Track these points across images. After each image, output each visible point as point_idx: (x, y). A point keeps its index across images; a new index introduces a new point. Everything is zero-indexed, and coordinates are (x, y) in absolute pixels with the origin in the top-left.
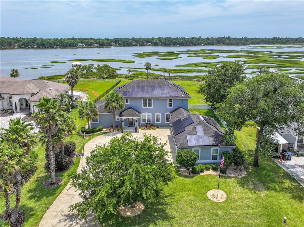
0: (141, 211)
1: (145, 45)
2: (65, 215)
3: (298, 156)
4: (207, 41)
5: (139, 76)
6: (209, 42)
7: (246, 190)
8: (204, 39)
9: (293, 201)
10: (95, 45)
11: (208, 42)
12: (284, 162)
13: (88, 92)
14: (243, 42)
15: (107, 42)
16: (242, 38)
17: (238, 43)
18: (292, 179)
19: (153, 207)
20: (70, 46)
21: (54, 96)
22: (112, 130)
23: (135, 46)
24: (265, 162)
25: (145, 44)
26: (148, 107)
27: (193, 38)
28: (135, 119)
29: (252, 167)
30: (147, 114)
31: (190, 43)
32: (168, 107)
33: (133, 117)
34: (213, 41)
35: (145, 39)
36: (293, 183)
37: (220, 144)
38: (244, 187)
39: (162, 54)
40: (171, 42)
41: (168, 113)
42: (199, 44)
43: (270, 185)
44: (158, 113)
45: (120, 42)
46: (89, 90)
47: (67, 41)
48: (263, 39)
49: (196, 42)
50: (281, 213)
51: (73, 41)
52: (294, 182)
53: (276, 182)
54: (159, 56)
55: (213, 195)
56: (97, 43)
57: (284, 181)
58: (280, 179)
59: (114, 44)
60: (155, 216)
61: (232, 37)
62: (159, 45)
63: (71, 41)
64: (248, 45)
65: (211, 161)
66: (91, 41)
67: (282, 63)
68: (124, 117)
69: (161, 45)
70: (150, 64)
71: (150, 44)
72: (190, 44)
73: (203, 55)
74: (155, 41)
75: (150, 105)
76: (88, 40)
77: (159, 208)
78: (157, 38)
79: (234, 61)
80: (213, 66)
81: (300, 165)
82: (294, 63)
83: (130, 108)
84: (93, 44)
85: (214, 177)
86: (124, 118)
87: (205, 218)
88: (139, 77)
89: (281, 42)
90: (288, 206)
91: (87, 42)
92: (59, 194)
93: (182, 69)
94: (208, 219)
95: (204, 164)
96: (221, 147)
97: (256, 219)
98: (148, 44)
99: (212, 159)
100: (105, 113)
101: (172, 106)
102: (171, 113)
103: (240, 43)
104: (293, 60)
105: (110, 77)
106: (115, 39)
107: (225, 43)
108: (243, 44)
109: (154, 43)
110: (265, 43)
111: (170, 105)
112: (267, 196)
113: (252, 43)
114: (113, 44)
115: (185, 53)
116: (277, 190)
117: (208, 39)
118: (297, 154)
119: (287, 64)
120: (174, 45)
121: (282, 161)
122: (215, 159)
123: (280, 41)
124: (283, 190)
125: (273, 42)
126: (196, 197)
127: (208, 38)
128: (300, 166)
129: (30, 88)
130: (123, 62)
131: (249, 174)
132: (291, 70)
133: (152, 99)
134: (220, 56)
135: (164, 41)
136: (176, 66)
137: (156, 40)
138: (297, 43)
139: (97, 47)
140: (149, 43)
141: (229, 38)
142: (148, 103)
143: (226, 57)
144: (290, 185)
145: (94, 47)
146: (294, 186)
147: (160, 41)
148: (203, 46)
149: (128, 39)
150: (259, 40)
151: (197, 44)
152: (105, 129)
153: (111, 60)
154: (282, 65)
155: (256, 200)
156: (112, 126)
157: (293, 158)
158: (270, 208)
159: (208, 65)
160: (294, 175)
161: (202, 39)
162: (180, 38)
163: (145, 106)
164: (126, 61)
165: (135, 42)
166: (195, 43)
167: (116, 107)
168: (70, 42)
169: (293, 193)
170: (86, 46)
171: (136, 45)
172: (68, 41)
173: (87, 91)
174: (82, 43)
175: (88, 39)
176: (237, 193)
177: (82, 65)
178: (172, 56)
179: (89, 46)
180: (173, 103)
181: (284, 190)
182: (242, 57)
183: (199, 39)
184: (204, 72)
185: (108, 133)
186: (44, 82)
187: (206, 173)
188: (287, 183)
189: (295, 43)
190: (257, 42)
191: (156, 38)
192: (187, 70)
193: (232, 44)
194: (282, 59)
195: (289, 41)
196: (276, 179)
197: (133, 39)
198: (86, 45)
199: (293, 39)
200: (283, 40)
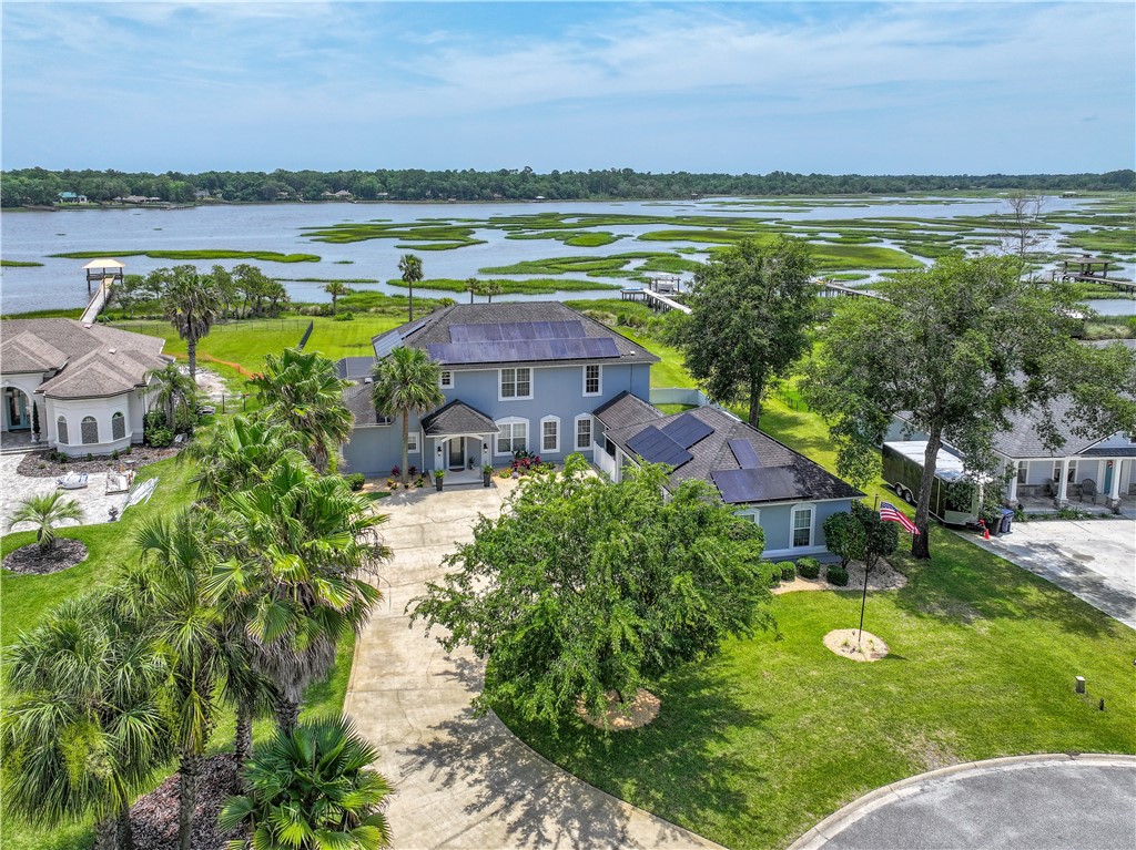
0: (657, 710)
1: (326, 199)
2: (409, 752)
3: (1023, 521)
4: (555, 184)
5: (370, 307)
6: (562, 188)
7: (931, 623)
8: (543, 178)
9: (1073, 636)
10: (131, 198)
11: (557, 189)
12: (994, 541)
13: (212, 365)
14: (675, 187)
15: (177, 187)
16: (673, 176)
17: (662, 191)
18: (1042, 584)
19: (686, 695)
20: (23, 201)
21: (140, 378)
22: (398, 484)
23: (288, 200)
24: (944, 544)
25: (329, 194)
26: (516, 398)
27: (504, 173)
28: (481, 438)
29: (912, 561)
30: (512, 421)
31: (494, 191)
32: (585, 394)
33: (475, 431)
34: (573, 183)
35: (326, 175)
36: (1049, 593)
37: (819, 490)
38: (920, 617)
39: (408, 229)
40: (427, 187)
41: (585, 416)
42: (529, 197)
43: (987, 603)
44: (550, 416)
45: (229, 188)
46: (213, 359)
47: (13, 181)
48: (738, 178)
49: (516, 187)
50: (1058, 670)
51: (37, 181)
52: (1049, 590)
53: (999, 595)
54: (401, 236)
55: (846, 645)
56: (137, 192)
57: (1022, 590)
58: (1008, 586)
59: (205, 193)
60: (707, 718)
61: (637, 171)
62: (381, 199)
63: (27, 181)
64: (694, 198)
65: (792, 550)
66: (112, 183)
67: (831, 257)
68: (446, 432)
69: (388, 199)
70: (419, 261)
71: (346, 193)
72: (496, 195)
73: (562, 234)
74: (364, 182)
75: (524, 390)
76: (100, 180)
77: (704, 697)
78: (372, 174)
79: (673, 252)
80: (613, 267)
81: (1042, 543)
82: (866, 257)
83: (456, 402)
84: (121, 193)
85: (816, 595)
86: (442, 439)
87: (858, 708)
88: (372, 310)
89: (798, 189)
90: (1066, 651)
91: (97, 187)
92: (344, 693)
93: (510, 281)
94: (867, 710)
95: (776, 560)
96: (823, 500)
97: (1000, 692)
98: (337, 195)
99: (795, 545)
100: (368, 425)
101: (597, 391)
102: (596, 412)
103: (668, 193)
104: (860, 245)
105: (258, 313)
106: (206, 174)
107: (616, 192)
108: (678, 196)
109: (363, 190)
110: (747, 191)
111: (593, 387)
112: (994, 632)
113: (705, 192)
114: (203, 193)
115: (493, 223)
116: (1014, 614)
117: (556, 175)
118: (1019, 516)
119: (849, 259)
120: (435, 197)
121: (987, 537)
122: (801, 545)
123: (794, 184)
124: (1031, 612)
125: (773, 188)
126: (796, 654)
127: (555, 172)
128: (1043, 546)
129: (32, 349)
130: (275, 260)
131: (915, 579)
132: (868, 276)
133: (531, 368)
134: (621, 237)
135: (401, 183)
136: (484, 271)
137: (369, 179)
138: (846, 192)
139: (139, 205)
140: (343, 192)
141: (628, 174)
142: (516, 382)
143: (642, 238)
144: (1044, 599)
145: (125, 206)
146: (1055, 599)
147: (383, 183)
148: (540, 201)
149: (261, 174)
150: (729, 183)
151: (521, 196)
152: (371, 485)
153: (224, 254)
154: (836, 263)
155: (973, 645)
156: (396, 472)
157: (1015, 526)
158: (1020, 661)
159: (593, 267)
160: (1040, 571)
161: (534, 175)
162: (455, 171)
163: (508, 395)
164: (282, 255)
165: (290, 188)
166: (512, 190)
167: (421, 400)
168: (26, 185)
169: (1061, 617)
170: (92, 204)
171: (291, 199)
172: (17, 182)
173: (205, 362)
174: (76, 190)
175: (98, 174)
176: (910, 632)
177: (124, 273)
178: (451, 236)
179: (104, 203)
180: (600, 379)
181: (1034, 612)
182: (692, 238)
183: (526, 175)
184: (591, 289)
185: (389, 494)
186: (76, 328)
187: (785, 588)
188: (1034, 595)
189: (840, 192)
190: (720, 189)
191: (369, 174)
192: (530, 281)
193: (641, 196)
194: (823, 243)
195: (822, 185)
196: (999, 588)
197: (281, 176)
198: (91, 198)
199: (832, 178)
200: (803, 182)
